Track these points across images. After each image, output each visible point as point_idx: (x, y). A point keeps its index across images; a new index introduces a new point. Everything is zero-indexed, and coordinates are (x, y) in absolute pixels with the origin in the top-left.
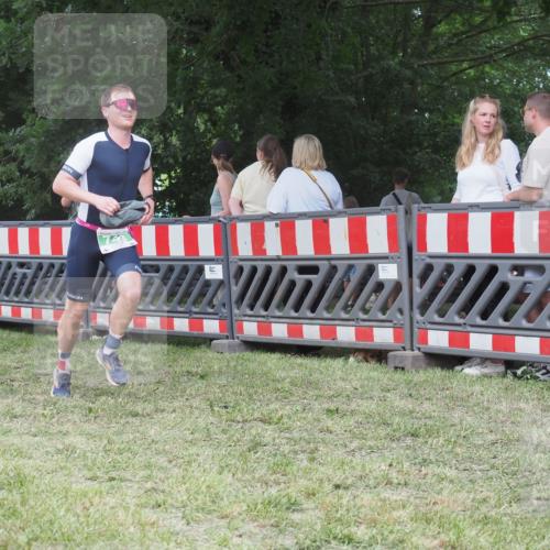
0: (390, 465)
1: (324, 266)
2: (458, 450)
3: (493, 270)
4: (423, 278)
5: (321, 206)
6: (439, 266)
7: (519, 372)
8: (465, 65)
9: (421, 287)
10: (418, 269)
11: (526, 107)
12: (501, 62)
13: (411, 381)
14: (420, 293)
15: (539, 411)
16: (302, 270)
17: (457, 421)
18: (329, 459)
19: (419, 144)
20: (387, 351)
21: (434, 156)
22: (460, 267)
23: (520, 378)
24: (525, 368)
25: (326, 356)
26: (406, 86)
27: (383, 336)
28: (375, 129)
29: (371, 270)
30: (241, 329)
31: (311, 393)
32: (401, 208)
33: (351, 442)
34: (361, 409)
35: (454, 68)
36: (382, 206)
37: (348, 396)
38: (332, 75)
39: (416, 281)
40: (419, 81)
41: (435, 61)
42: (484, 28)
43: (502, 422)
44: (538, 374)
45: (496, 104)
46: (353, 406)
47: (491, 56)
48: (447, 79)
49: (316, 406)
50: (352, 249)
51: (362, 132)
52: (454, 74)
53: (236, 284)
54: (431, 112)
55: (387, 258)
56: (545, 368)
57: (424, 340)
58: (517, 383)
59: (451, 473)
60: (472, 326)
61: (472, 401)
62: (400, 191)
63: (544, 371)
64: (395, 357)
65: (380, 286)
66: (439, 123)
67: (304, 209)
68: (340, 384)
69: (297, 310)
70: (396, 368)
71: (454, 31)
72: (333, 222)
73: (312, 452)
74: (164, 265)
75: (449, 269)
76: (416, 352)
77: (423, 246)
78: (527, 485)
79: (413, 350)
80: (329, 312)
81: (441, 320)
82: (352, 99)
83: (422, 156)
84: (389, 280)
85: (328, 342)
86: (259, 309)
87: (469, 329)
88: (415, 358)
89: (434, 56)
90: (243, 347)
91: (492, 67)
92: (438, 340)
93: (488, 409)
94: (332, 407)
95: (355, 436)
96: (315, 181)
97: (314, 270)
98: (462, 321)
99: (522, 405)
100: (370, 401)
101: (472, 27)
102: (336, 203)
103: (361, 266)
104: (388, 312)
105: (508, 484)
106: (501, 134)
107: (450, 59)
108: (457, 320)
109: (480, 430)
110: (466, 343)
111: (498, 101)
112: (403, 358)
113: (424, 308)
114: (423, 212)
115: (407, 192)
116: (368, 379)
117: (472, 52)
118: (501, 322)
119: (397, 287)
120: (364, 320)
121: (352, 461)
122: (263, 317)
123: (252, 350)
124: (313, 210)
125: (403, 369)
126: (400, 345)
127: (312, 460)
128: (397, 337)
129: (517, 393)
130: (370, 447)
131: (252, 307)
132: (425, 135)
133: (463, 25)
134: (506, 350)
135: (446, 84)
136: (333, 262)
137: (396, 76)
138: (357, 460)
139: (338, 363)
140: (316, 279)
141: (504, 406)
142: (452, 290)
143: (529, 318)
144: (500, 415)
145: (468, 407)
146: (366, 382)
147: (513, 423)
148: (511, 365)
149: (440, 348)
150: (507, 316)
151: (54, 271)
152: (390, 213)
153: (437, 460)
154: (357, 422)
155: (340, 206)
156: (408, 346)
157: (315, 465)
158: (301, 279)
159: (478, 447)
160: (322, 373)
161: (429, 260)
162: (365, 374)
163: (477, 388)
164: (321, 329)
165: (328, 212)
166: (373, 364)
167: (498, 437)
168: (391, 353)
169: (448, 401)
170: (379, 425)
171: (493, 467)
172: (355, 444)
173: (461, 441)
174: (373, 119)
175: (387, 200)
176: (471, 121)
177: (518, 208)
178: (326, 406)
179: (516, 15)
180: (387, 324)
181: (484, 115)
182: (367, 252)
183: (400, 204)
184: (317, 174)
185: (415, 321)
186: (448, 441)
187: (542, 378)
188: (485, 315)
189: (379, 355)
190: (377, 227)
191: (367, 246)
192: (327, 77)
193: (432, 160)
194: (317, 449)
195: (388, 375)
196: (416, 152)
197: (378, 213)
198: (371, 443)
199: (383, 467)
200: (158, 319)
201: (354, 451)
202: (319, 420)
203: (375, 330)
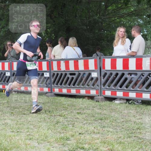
0: (95, 128)
1: (77, 73)
2: (113, 124)
3: (123, 74)
4: (104, 77)
5: (76, 57)
6: (108, 73)
7: (130, 102)
8: (116, 18)
9: (104, 79)
10: (103, 74)
11: (132, 30)
12: (126, 17)
13: (101, 105)
14: (103, 81)
15: (135, 113)
16: (71, 74)
17: (113, 116)
18: (78, 126)
19: (103, 40)
20: (94, 96)
21: (107, 43)
22: (114, 73)
23: (130, 104)
24: (132, 101)
25: (77, 98)
26: (100, 24)
27: (93, 92)
28: (91, 36)
29: (90, 74)
30: (54, 91)
31: (73, 108)
32: (98, 57)
33: (84, 121)
34: (87, 112)
35: (113, 19)
36: (93, 57)
37: (83, 109)
38: (80, 21)
39: (102, 77)
40: (103, 22)
41: (108, 17)
42: (121, 8)
43: (125, 116)
44: (135, 103)
45: (124, 29)
46: (85, 112)
47: (123, 16)
48: (111, 22)
49: (74, 111)
50: (85, 68)
51: (88, 36)
52: (113, 21)
53: (53, 78)
54: (107, 31)
55: (94, 71)
56: (137, 101)
57: (104, 93)
58: (130, 105)
59: (111, 130)
60: (117, 90)
61: (117, 110)
62: (98, 53)
63: (137, 102)
64: (96, 98)
65: (92, 79)
66: (109, 34)
67: (72, 58)
68: (81, 105)
69: (69, 85)
70: (96, 101)
71: (113, 9)
72: (79, 61)
73: (73, 124)
75: (111, 74)
76: (102, 97)
77: (104, 68)
78: (132, 133)
79: (101, 96)
80: (78, 86)
81: (109, 88)
82: (85, 27)
83: (104, 43)
84: (95, 77)
85: (78, 94)
86: (59, 85)
87: (116, 90)
88: (102, 98)
89: (108, 16)
90: (55, 95)
91: (123, 19)
92: (108, 93)
93: (122, 112)
94: (79, 112)
95: (85, 120)
96: (74, 50)
97: (74, 74)
98: (114, 88)
99: (131, 111)
100: (89, 110)
101: (118, 8)
102: (80, 56)
103: (87, 73)
104: (95, 86)
105: (127, 133)
106: (126, 37)
107: (112, 17)
108: (113, 88)
109: (119, 118)
110: (116, 94)
111: (125, 28)
112: (98, 99)
113: (104, 85)
114: (104, 58)
115: (100, 53)
116: (89, 104)
117: (118, 14)
118: (125, 89)
119: (97, 79)
120: (88, 88)
121: (84, 127)
122: (60, 87)
123: (57, 96)
124: (74, 58)
125: (98, 101)
126: (97, 95)
127: (73, 126)
128: (97, 93)
129: (129, 108)
131: (57, 84)
132: (105, 37)
133: (116, 7)
134: (126, 96)
135: (111, 23)
136: (80, 72)
137: (97, 21)
138: (86, 126)
139: (81, 100)
140: (75, 77)
141: (126, 112)
142: (111, 80)
143: (133, 87)
144: (125, 114)
145: (116, 112)
147: (128, 116)
148: (128, 100)
149: (108, 96)
150: (127, 87)
151: (3, 75)
152: (95, 59)
153: (107, 126)
154: (85, 116)
155: (81, 57)
156: (100, 95)
157: (74, 128)
158: (70, 77)
159: (118, 123)
160: (76, 102)
161: (106, 72)
162: (88, 103)
163: (119, 107)
164: (76, 91)
165: (78, 58)
166: (90, 100)
167: (124, 120)
168: (95, 97)
169: (110, 110)
170: (92, 117)
171: (123, 128)
173: (114, 121)
174: (91, 33)
175: (94, 55)
176: (118, 34)
177: (130, 57)
178: (77, 112)
179: (130, 4)
180: (94, 89)
181: (121, 32)
183: (98, 56)
184: (75, 48)
185: (102, 89)
186: (111, 121)
187: (136, 104)
188: (121, 87)
189: (92, 98)
190: (91, 62)
191: (89, 68)
192: (78, 21)
193: (107, 44)
194: (74, 123)
195: (94, 103)
196: (102, 42)
197: (92, 59)
198: (89, 122)
199: (93, 128)
200: (31, 88)
201: (85, 124)
202: (75, 116)
203: (91, 90)
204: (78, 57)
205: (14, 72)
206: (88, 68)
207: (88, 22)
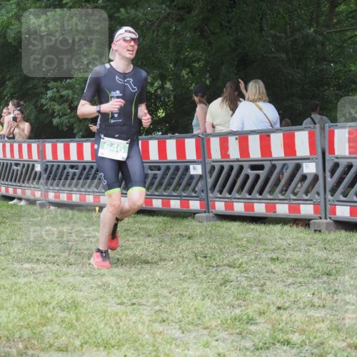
0: (313, 294)
1: (267, 165)
4: (333, 172)
5: (266, 126)
6: (343, 163)
9: (331, 178)
10: (329, 166)
13: (326, 239)
14: (331, 181)
16: (253, 168)
18: (273, 290)
19: (328, 84)
20: (311, 220)
21: (337, 92)
25: (269, 224)
26: (319, 46)
27: (307, 210)
28: (299, 75)
30: (214, 207)
33: (287, 279)
34: (294, 257)
35: (349, 34)
36: (304, 125)
37: (284, 249)
38: (271, 40)
39: (328, 174)
40: (327, 43)
41: (339, 29)
46: (288, 256)
48: (346, 41)
49: (264, 256)
50: (286, 154)
51: (290, 77)
52: (350, 38)
53: (211, 177)
54: (335, 63)
55: (309, 159)
57: (334, 212)
64: (315, 223)
65: (304, 177)
66: (340, 70)
67: (255, 128)
68: (279, 241)
69: (250, 194)
70: (315, 231)
71: (350, 10)
73: (262, 286)
74: (163, 166)
76: (329, 220)
77: (332, 151)
79: (326, 219)
80: (270, 194)
81: (344, 199)
82: (284, 56)
83: (330, 92)
84: (311, 174)
85: (271, 214)
86: (225, 194)
88: (327, 223)
89: (338, 26)
90: (215, 218)
92: (343, 212)
94: (274, 256)
95: (289, 275)
96: (261, 109)
97: (261, 167)
100: (299, 253)
102: (275, 124)
103: (291, 164)
104: (309, 195)
107: (347, 28)
108: (355, 199)
112: (320, 224)
113: (333, 191)
114: (332, 128)
115: (320, 116)
116: (297, 238)
119: (316, 178)
120: (294, 200)
121: (288, 291)
122: (229, 198)
123: (221, 220)
124: (260, 128)
125: (320, 231)
126: (318, 216)
128: (316, 211)
130: (300, 283)
131: (221, 192)
132: (332, 78)
135: (345, 45)
136: (273, 162)
137: (313, 40)
138: (291, 290)
139: (278, 228)
140: (263, 174)
142: (351, 180)
146: (296, 240)
149: (343, 218)
151: (93, 171)
152: (310, 130)
153: (344, 291)
154: (291, 266)
155: (278, 126)
156: (323, 216)
157: (264, 294)
158: (252, 173)
160: (267, 234)
161: (336, 160)
162: (295, 235)
164: (266, 207)
166: (300, 228)
168: (312, 221)
169: (350, 252)
170: (305, 268)
172: (290, 281)
174: (297, 68)
175: (307, 121)
178: (270, 256)
180: (309, 202)
182: (296, 155)
183: (315, 124)
185: (327, 200)
189: (305, 223)
190: (302, 139)
192: (268, 41)
193: (337, 95)
194: (265, 284)
195: (310, 236)
196: (326, 90)
197: (303, 130)
198: (301, 280)
199: (309, 295)
200: (160, 201)
201: (289, 285)
202: (266, 266)
203: (301, 206)
204: (271, 128)
206: (294, 152)
207: (290, 43)
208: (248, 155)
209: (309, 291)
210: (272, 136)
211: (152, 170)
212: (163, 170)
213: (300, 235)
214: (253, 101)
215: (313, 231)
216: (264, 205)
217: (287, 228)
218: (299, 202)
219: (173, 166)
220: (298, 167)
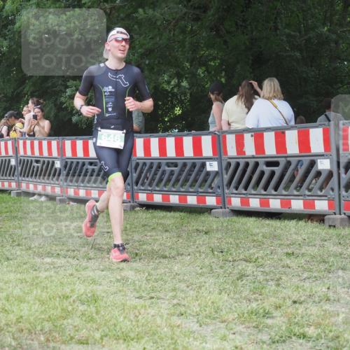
0: (328, 288)
1: (282, 162)
4: (347, 168)
5: (281, 123)
9: (345, 174)
10: (343, 162)
13: (340, 235)
14: (345, 178)
16: (269, 164)
18: (289, 285)
19: (342, 82)
20: (326, 215)
25: (285, 219)
26: (333, 45)
27: (321, 206)
28: (313, 73)
30: (230, 202)
31: (276, 243)
33: (302, 274)
34: (308, 252)
37: (299, 244)
38: (285, 39)
39: (342, 170)
40: (341, 42)
46: (303, 251)
49: (279, 251)
50: (301, 150)
51: (305, 75)
53: (227, 173)
55: (323, 155)
64: (329, 219)
65: (319, 174)
67: (270, 126)
68: (294, 236)
69: (266, 190)
70: (330, 226)
73: (278, 280)
74: (180, 162)
76: (343, 216)
79: (340, 214)
80: (286, 191)
82: (298, 54)
84: (325, 170)
85: (286, 210)
86: (241, 190)
88: (342, 219)
90: (232, 213)
94: (290, 251)
95: (305, 270)
97: (276, 164)
100: (314, 248)
102: (290, 121)
103: (306, 161)
104: (324, 191)
112: (334, 220)
113: (348, 187)
114: (346, 126)
115: (334, 114)
116: (312, 233)
119: (330, 174)
120: (309, 196)
121: (303, 286)
122: (244, 194)
124: (275, 125)
125: (334, 226)
126: (332, 211)
127: (278, 285)
128: (330, 206)
130: (315, 277)
131: (237, 188)
132: (345, 76)
136: (288, 159)
137: (326, 38)
138: (307, 284)
139: (293, 223)
140: (278, 170)
146: (311, 235)
152: (325, 127)
154: (306, 261)
155: (293, 123)
156: (337, 211)
157: (280, 289)
158: (268, 170)
160: (282, 229)
162: (310, 230)
166: (315, 224)
168: (326, 217)
170: (320, 263)
172: (306, 275)
174: (311, 66)
175: (322, 119)
178: (285, 251)
180: (324, 198)
182: (310, 152)
183: (330, 121)
185: (341, 196)
189: (320, 218)
190: (316, 136)
192: (282, 40)
194: (281, 278)
195: (325, 231)
196: (340, 87)
197: (317, 127)
198: (316, 274)
199: (324, 290)
200: (177, 197)
201: (305, 279)
202: (281, 260)
203: (316, 201)
204: (285, 125)
205: (138, 161)
206: (309, 149)
207: (304, 41)
208: (263, 152)
209: (323, 286)
210: (287, 133)
211: (169, 167)
212: (179, 166)
213: (314, 230)
214: (269, 99)
215: (328, 227)
216: (279, 201)
217: (302, 223)
218: (313, 198)
219: (189, 163)
220: (313, 164)
